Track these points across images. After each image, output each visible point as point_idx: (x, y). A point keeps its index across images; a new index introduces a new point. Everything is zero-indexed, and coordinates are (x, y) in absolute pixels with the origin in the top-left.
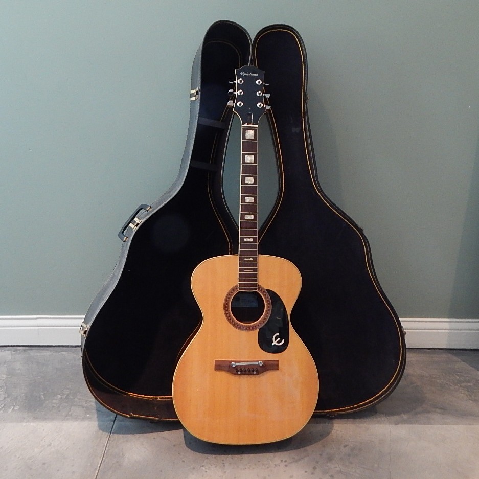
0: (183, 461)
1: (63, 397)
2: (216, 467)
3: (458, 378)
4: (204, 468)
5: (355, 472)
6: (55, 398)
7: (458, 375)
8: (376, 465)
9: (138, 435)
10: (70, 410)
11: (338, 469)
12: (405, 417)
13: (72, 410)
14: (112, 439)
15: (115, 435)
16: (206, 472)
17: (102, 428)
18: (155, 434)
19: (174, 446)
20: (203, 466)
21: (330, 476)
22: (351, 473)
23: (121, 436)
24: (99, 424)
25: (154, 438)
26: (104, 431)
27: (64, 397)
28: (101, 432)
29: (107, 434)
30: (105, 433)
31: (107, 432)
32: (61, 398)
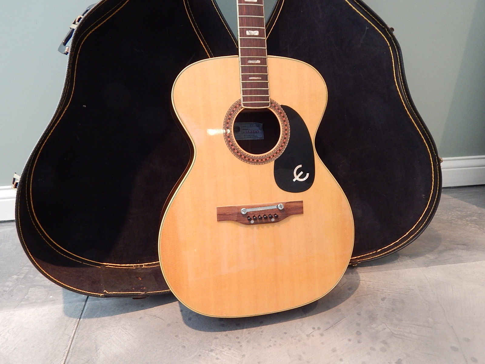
0: (184, 347)
1: (20, 277)
2: (230, 349)
3: (459, 213)
4: (213, 354)
5: (410, 332)
6: (10, 279)
7: (458, 210)
8: (431, 320)
9: (117, 317)
10: (27, 294)
11: (387, 330)
12: (431, 256)
13: (29, 293)
14: (81, 327)
15: (87, 321)
16: (217, 359)
17: (68, 313)
18: (141, 313)
19: (169, 325)
20: (212, 351)
21: (381, 342)
22: (406, 334)
23: (94, 320)
24: (64, 308)
25: (141, 318)
26: (70, 317)
27: (22, 277)
28: (67, 318)
29: (75, 320)
30: (72, 319)
31: (74, 317)
32: (17, 279)
